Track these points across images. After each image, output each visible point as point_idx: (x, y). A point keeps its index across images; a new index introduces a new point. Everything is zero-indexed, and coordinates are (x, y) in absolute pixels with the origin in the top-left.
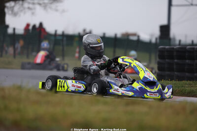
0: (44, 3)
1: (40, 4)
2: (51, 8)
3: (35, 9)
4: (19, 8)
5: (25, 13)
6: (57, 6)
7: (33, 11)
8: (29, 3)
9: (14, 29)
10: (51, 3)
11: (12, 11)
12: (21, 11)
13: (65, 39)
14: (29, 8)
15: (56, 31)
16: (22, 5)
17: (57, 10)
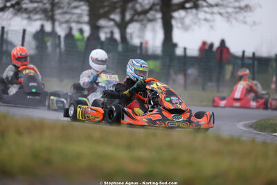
0: (227, 13)
1: (221, 14)
2: (236, 19)
3: (214, 20)
4: (192, 20)
5: (200, 26)
6: (244, 17)
7: (211, 24)
8: (206, 12)
9: (185, 49)
10: (237, 12)
11: (182, 23)
12: (195, 23)
13: (256, 63)
14: (206, 20)
15: (244, 52)
16: (197, 14)
17: (245, 23)
